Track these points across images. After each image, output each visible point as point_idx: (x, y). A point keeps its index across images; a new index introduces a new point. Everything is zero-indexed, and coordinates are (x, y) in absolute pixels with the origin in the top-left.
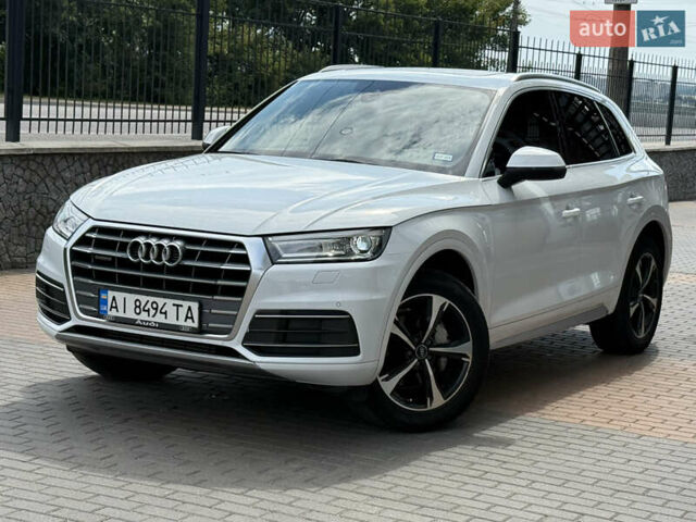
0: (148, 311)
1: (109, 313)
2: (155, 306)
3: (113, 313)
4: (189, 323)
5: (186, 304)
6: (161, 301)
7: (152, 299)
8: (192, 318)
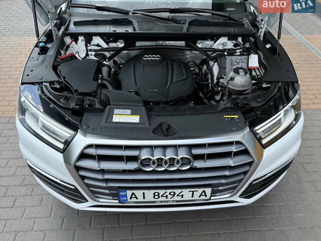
0: (167, 196)
1: (129, 200)
2: (173, 193)
3: (134, 200)
4: (203, 197)
5: (201, 190)
6: (177, 191)
7: (169, 191)
8: (206, 195)
